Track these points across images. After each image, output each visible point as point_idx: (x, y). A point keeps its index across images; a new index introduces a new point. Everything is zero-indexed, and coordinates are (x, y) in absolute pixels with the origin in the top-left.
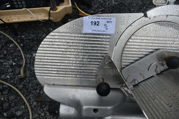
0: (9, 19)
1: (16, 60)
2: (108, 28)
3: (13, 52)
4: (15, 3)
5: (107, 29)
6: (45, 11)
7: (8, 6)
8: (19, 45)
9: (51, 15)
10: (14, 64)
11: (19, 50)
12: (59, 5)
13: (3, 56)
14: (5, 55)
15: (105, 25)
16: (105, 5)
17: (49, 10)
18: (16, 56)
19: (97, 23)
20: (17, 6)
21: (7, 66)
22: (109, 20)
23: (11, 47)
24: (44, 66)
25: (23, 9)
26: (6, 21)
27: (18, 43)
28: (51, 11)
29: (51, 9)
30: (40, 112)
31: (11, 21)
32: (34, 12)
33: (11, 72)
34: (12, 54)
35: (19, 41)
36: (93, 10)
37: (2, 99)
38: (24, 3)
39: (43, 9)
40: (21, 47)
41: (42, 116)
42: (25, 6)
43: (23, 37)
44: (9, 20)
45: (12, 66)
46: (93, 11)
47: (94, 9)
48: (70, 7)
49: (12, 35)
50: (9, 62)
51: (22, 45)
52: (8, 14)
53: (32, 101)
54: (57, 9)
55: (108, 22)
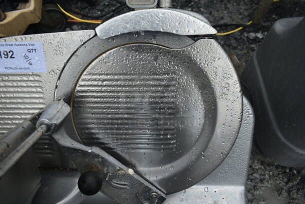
2: (32, 61)
5: (31, 64)
15: (26, 57)
19: (10, 55)
22: (31, 47)
36: (99, 10)
46: (99, 13)
47: (101, 8)
55: (29, 51)
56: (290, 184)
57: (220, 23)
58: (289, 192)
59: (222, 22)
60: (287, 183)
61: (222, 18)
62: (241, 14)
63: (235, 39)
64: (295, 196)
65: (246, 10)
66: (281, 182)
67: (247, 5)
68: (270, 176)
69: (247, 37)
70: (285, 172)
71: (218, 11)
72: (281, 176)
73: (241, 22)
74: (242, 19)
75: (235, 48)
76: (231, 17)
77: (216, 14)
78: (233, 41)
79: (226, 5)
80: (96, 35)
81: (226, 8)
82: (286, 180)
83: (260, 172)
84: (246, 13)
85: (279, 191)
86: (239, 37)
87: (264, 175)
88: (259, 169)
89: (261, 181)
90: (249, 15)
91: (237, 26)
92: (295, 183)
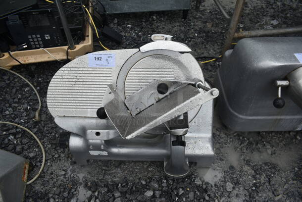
0: (25, 59)
1: (31, 103)
2: (109, 62)
3: (28, 96)
4: (32, 43)
6: (63, 50)
7: (24, 47)
8: (36, 89)
9: (70, 54)
10: (29, 107)
11: (35, 94)
12: (78, 44)
13: (17, 100)
14: (19, 99)
15: (107, 60)
16: (139, 41)
17: (66, 49)
18: (31, 100)
19: (100, 59)
20: (34, 47)
21: (22, 110)
23: (27, 91)
24: (55, 99)
25: (41, 49)
26: (22, 62)
27: (34, 86)
28: (69, 50)
29: (69, 48)
30: (54, 154)
31: (27, 62)
32: (51, 52)
33: (26, 116)
34: (26, 98)
35: (35, 84)
37: (15, 142)
38: (41, 43)
39: (61, 48)
40: (38, 90)
41: (56, 158)
42: (42, 46)
43: (40, 79)
44: (25, 61)
45: (26, 110)
48: (90, 45)
49: (28, 78)
50: (23, 106)
51: (38, 88)
52: (24, 55)
53: (46, 143)
54: (75, 48)
55: (109, 57)
56: (242, 145)
57: (201, 56)
58: (241, 149)
59: (203, 56)
60: (241, 145)
61: (203, 53)
62: (215, 51)
63: (211, 65)
64: (245, 151)
65: (219, 49)
66: (237, 144)
67: (219, 46)
68: (230, 141)
69: (218, 65)
70: (239, 139)
71: (200, 49)
72: (237, 141)
73: (214, 56)
74: (216, 54)
75: (211, 71)
76: (208, 53)
77: (199, 51)
78: (210, 67)
79: (205, 46)
80: (140, 50)
81: (205, 47)
82: (240, 143)
83: (224, 138)
84: (218, 51)
85: (236, 148)
86: (213, 65)
87: (227, 140)
88: (224, 137)
89: (225, 143)
90: (220, 52)
91: (212, 58)
92: (245, 144)
